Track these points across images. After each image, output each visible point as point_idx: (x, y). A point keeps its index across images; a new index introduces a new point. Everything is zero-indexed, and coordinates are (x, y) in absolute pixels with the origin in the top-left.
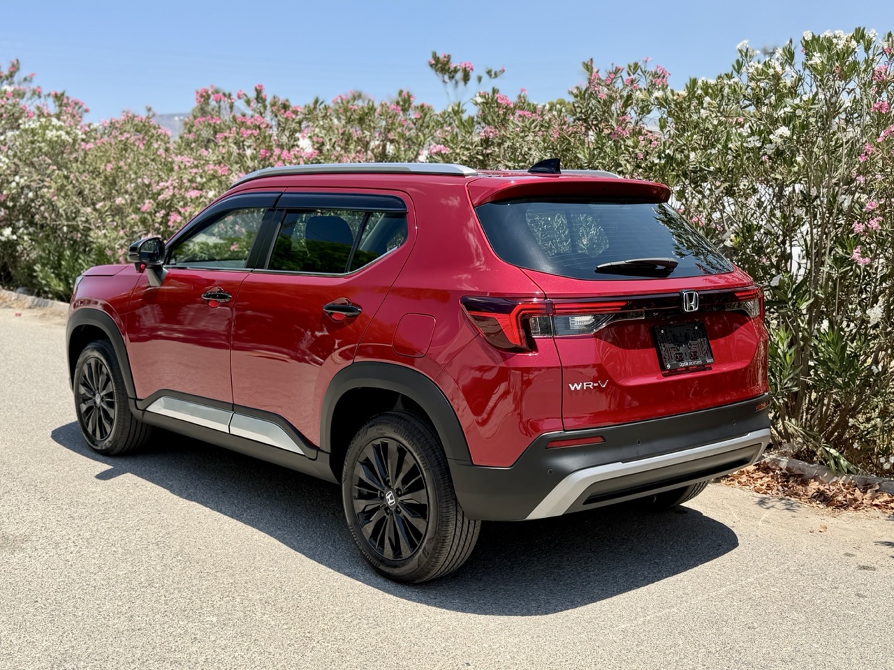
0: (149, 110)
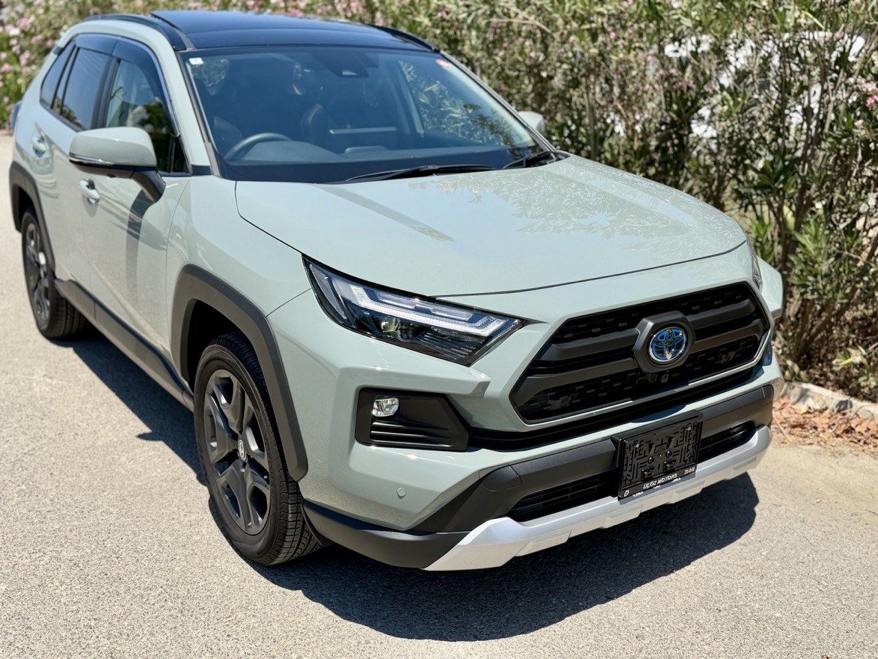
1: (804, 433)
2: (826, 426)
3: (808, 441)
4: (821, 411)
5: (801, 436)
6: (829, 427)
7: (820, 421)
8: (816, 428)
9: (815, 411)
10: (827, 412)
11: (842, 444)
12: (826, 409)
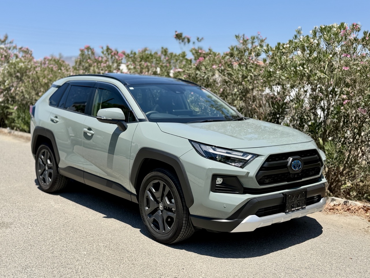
0: (60, 55)
1: (334, 211)
2: (341, 209)
3: (335, 213)
4: (339, 205)
5: (333, 212)
6: (342, 209)
7: (339, 208)
8: (338, 210)
9: (337, 205)
10: (341, 205)
11: (347, 213)
12: (340, 204)
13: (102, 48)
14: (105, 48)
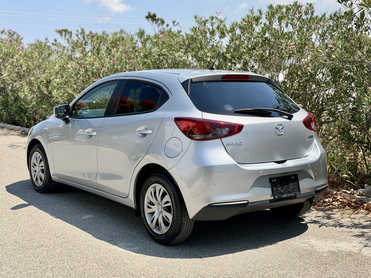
0: (46, 39)
13: (78, 31)
14: (80, 31)
